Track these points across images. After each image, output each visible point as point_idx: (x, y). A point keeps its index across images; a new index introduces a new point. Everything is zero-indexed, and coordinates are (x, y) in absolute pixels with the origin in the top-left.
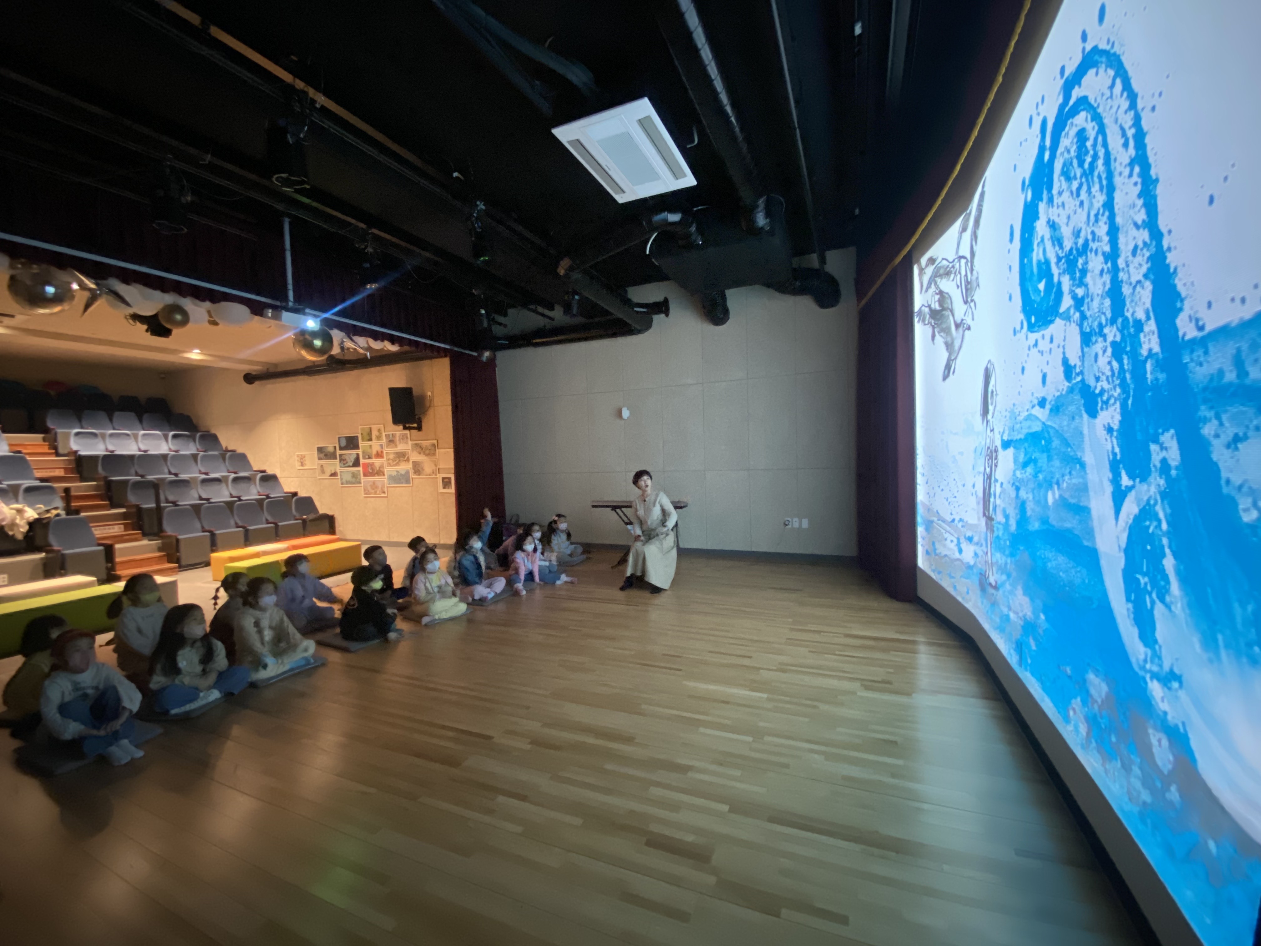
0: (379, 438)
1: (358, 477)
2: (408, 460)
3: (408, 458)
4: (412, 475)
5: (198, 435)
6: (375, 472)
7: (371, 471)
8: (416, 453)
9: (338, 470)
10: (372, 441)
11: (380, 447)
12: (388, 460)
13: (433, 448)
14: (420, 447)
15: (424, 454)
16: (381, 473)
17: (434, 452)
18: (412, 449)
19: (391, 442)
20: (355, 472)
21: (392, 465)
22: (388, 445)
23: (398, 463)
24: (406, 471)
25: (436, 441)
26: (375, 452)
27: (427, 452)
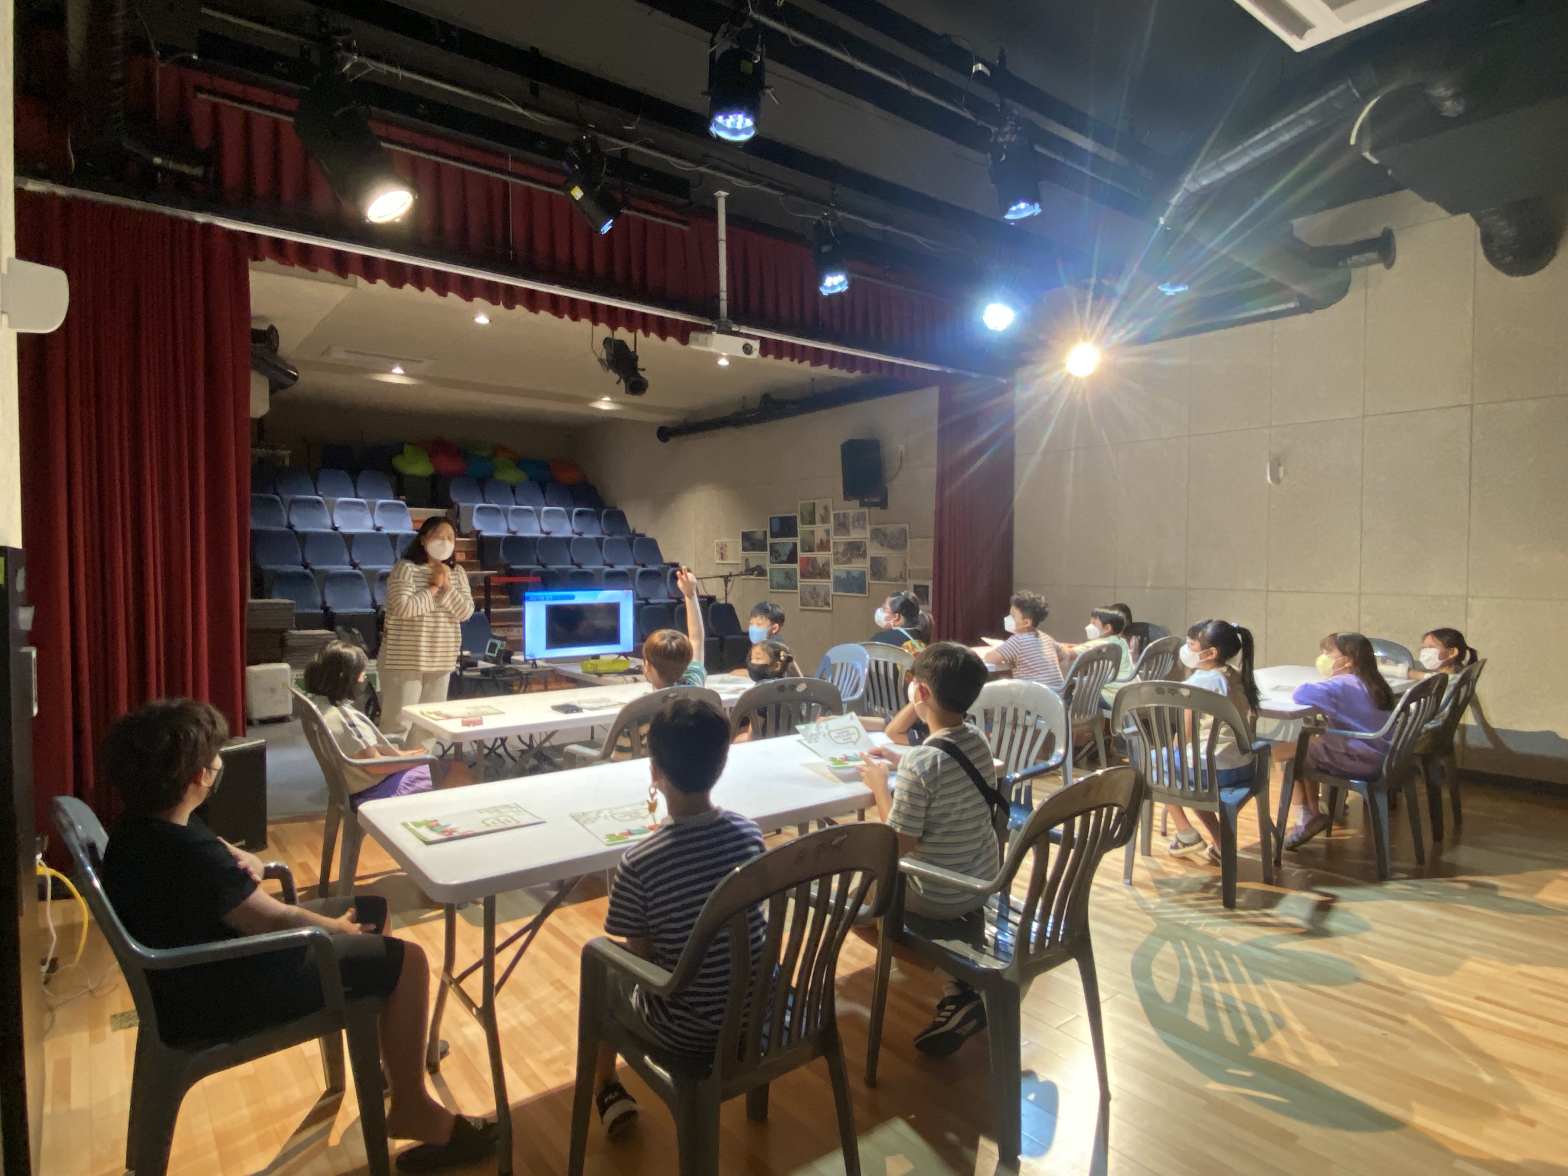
0: (825, 520)
1: (794, 578)
2: (864, 555)
3: (865, 551)
4: (868, 579)
5: (604, 512)
6: (818, 571)
7: (811, 570)
8: (876, 544)
9: (768, 566)
10: (815, 524)
11: (825, 534)
12: (836, 554)
13: (903, 537)
14: (884, 535)
15: (888, 547)
16: (825, 574)
17: (903, 544)
18: (871, 537)
19: (842, 526)
20: (789, 572)
21: (840, 561)
22: (837, 531)
23: (849, 559)
24: (861, 572)
25: (908, 525)
26: (819, 542)
27: (894, 542)
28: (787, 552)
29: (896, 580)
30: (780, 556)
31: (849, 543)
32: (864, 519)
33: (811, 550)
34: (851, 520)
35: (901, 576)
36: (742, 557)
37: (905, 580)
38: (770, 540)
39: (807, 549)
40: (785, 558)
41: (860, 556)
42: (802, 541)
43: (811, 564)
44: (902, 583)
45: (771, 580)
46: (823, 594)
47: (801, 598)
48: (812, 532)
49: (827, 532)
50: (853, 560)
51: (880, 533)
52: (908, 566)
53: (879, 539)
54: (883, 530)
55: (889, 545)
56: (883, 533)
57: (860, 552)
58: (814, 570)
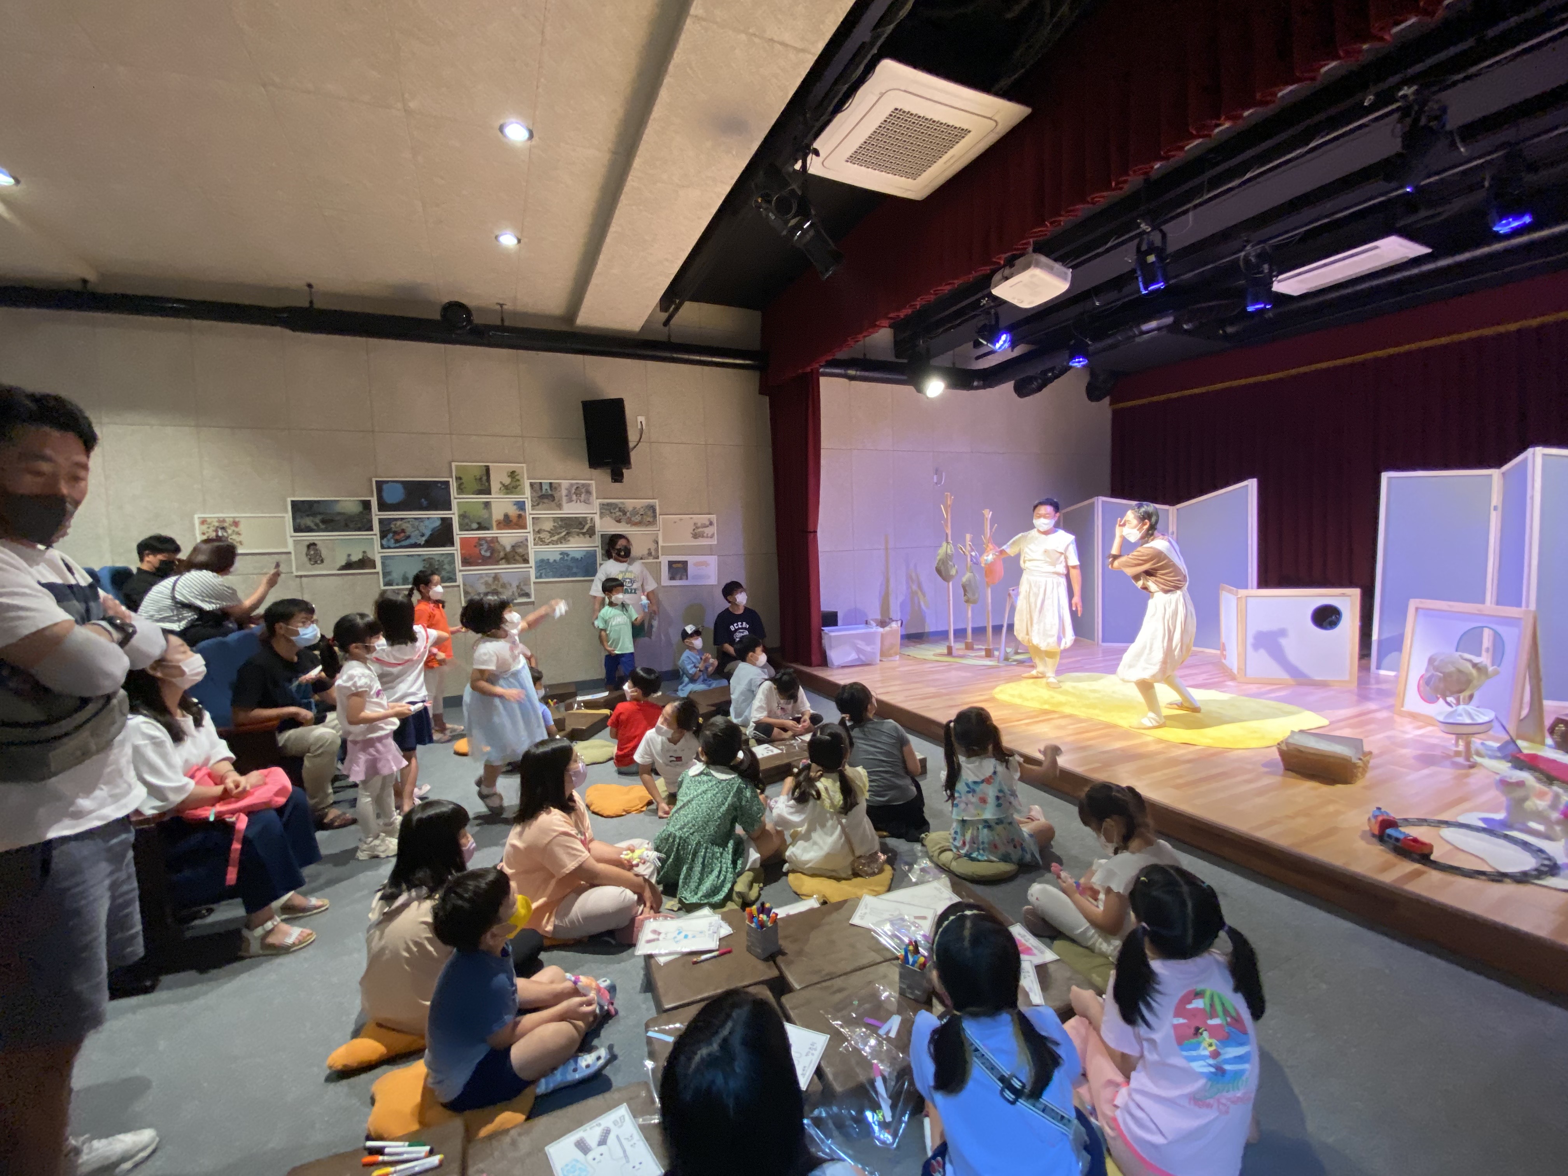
0: (512, 489)
3: (591, 529)
7: (488, 554)
8: (609, 520)
9: (377, 554)
11: (515, 507)
12: (539, 532)
13: (650, 513)
14: (620, 510)
15: (627, 523)
16: (517, 558)
17: (651, 520)
18: (601, 513)
19: (547, 498)
20: (437, 558)
21: (547, 541)
22: (538, 504)
23: (564, 538)
24: (588, 552)
25: (657, 501)
26: (501, 517)
27: (637, 518)
28: (428, 533)
30: (408, 537)
31: (562, 519)
32: (589, 492)
33: (481, 527)
34: (564, 492)
36: (297, 543)
37: (657, 558)
38: (376, 515)
39: (475, 526)
40: (422, 540)
42: (463, 516)
43: (485, 547)
44: (651, 560)
45: (386, 574)
46: (515, 584)
48: (487, 505)
49: (521, 506)
51: (614, 509)
52: (661, 543)
53: (614, 515)
54: (620, 506)
55: (629, 522)
56: (620, 508)
57: (583, 528)
58: (492, 554)
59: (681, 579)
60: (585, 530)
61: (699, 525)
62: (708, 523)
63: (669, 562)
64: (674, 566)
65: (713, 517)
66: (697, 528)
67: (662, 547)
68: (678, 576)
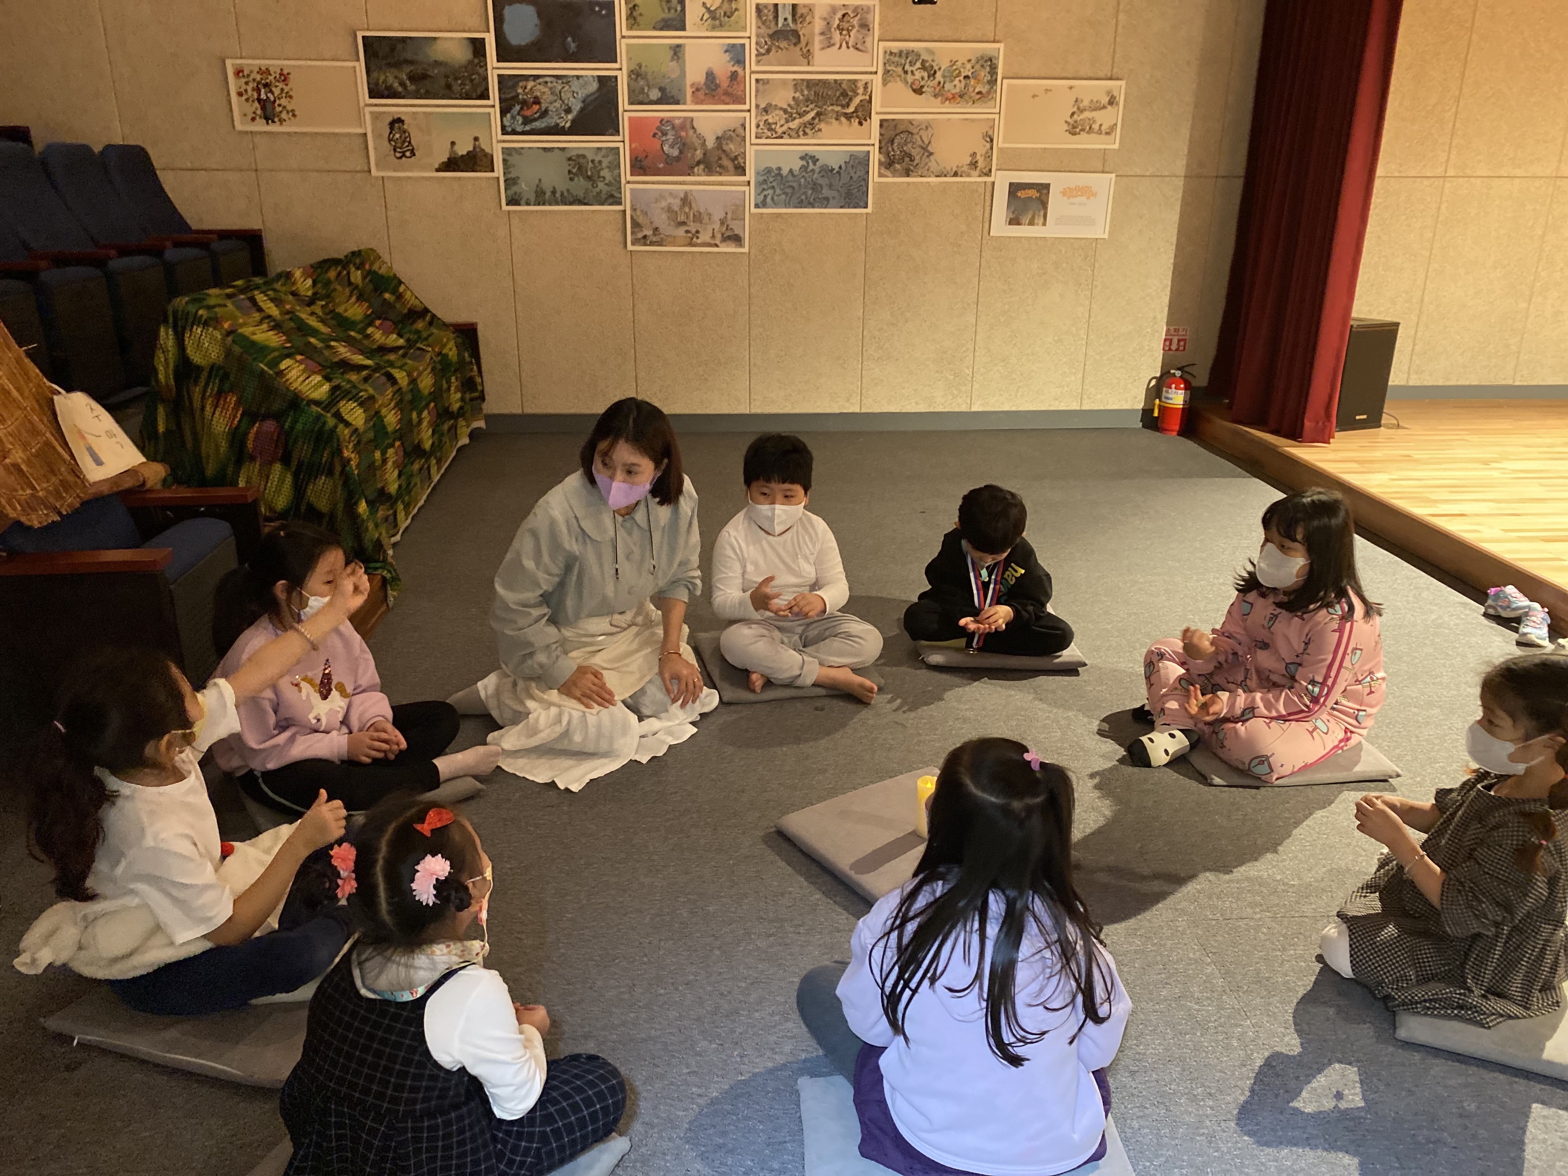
1: (605, 173)
3: (865, 104)
4: (875, 174)
6: (699, 154)
7: (675, 153)
8: (899, 88)
9: (496, 144)
10: (683, 28)
11: (727, 57)
12: (766, 110)
13: (984, 74)
14: (923, 68)
15: (935, 96)
16: (726, 162)
17: (984, 91)
18: (886, 72)
19: (786, 38)
20: (590, 156)
21: (780, 131)
22: (768, 51)
23: (811, 124)
24: (852, 155)
25: (1001, 46)
26: (701, 78)
27: (958, 85)
28: (577, 107)
29: (956, 174)
30: (545, 113)
31: (810, 84)
32: (865, 26)
33: (667, 98)
34: (818, 25)
35: (974, 165)
36: (376, 117)
37: (988, 173)
38: (495, 68)
39: (655, 94)
40: (567, 121)
41: (848, 117)
42: (636, 74)
43: (670, 137)
44: (975, 179)
45: (510, 182)
46: (718, 215)
47: (636, 224)
48: (677, 51)
49: (737, 54)
50: (822, 126)
51: (912, 64)
52: (1000, 143)
53: (910, 78)
54: (925, 56)
55: (939, 93)
56: (924, 62)
57: (848, 105)
58: (681, 152)
59: (1031, 223)
60: (851, 109)
61: (1086, 103)
62: (1105, 100)
63: (1011, 184)
64: (1021, 194)
65: (1119, 87)
66: (1081, 111)
67: (1001, 150)
68: (1026, 219)
